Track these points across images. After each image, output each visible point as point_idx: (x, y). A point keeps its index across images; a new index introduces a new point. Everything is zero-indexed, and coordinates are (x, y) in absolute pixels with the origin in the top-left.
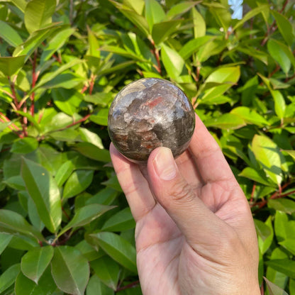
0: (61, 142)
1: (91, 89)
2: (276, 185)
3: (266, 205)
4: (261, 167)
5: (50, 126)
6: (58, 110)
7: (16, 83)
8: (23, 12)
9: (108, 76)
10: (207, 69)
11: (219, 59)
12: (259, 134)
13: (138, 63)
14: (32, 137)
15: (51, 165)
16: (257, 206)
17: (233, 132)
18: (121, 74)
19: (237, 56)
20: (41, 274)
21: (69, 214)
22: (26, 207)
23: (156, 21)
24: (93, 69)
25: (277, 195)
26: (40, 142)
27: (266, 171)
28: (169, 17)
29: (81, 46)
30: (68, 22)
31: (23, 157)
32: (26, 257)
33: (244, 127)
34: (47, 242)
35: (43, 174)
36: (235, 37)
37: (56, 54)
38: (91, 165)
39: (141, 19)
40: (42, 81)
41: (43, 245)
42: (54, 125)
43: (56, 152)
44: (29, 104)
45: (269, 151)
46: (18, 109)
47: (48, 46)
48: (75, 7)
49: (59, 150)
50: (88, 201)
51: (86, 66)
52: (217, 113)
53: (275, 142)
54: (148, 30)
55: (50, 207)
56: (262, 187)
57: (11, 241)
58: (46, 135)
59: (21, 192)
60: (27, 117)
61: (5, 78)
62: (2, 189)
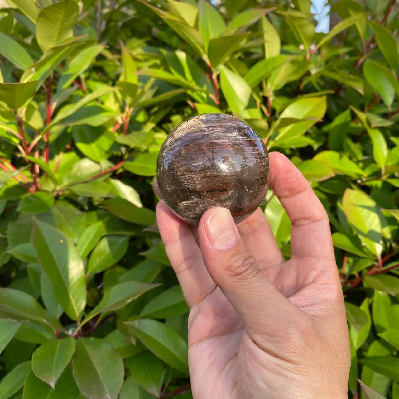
0: (84, 198)
1: (126, 127)
2: (375, 256)
3: (361, 284)
4: (355, 232)
5: (70, 177)
6: (82, 156)
7: (24, 119)
8: (35, 22)
9: (148, 109)
10: (283, 100)
11: (298, 87)
12: (351, 188)
13: (189, 92)
14: (46, 191)
15: (71, 229)
16: (349, 285)
17: (316, 185)
18: (166, 107)
19: (322, 83)
20: (59, 375)
21: (96, 295)
22: (39, 286)
23: (213, 35)
24: (129, 100)
25: (376, 269)
26: (57, 198)
27: (360, 237)
28: (231, 30)
29: (112, 68)
30: (95, 37)
31: (34, 218)
32: (38, 352)
33: (332, 178)
34: (66, 332)
35: (62, 241)
36: (319, 58)
37: (78, 80)
38: (125, 230)
39: (194, 32)
40: (60, 116)
41: (61, 336)
42: (75, 176)
43: (78, 212)
44: (42, 147)
45: (366, 211)
46: (28, 154)
47: (67, 69)
48: (104, 16)
49: (82, 209)
50: (122, 278)
51: (119, 96)
52: (296, 160)
53: (374, 198)
54: (203, 48)
55: (71, 285)
56: (356, 259)
57: (18, 331)
58: (65, 188)
59: (31, 266)
60: (38, 164)
61: (11, 112)
62: (6, 261)
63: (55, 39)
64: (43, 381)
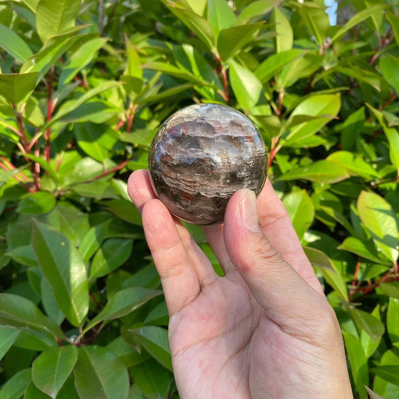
0: (86, 198)
1: (130, 125)
2: (391, 262)
3: (373, 291)
4: (369, 236)
5: (72, 177)
6: (83, 155)
7: (24, 115)
8: (34, 11)
9: (152, 106)
10: (294, 98)
11: (309, 84)
12: (366, 190)
13: (196, 88)
14: (47, 192)
15: (73, 231)
16: (361, 292)
17: (328, 187)
18: (171, 104)
19: (333, 80)
20: (61, 386)
21: (98, 299)
22: (39, 290)
24: (133, 96)
25: (389, 276)
26: (58, 199)
27: (376, 242)
29: (115, 64)
30: (97, 30)
31: (34, 219)
32: (39, 361)
33: (347, 180)
34: (68, 340)
35: (63, 244)
36: (332, 53)
37: (79, 76)
38: (129, 232)
39: (202, 22)
40: (62, 112)
41: (63, 343)
42: (77, 176)
43: (80, 213)
44: (43, 146)
45: (382, 215)
46: (28, 152)
47: (69, 64)
48: (106, 11)
49: (84, 210)
50: (126, 283)
51: (123, 91)
52: (306, 161)
53: (389, 201)
54: (212, 40)
55: (73, 290)
56: (369, 265)
57: (18, 338)
58: (66, 189)
59: (31, 269)
60: (39, 163)
61: (10, 108)
62: (5, 264)
63: (56, 29)
64: (44, 393)
